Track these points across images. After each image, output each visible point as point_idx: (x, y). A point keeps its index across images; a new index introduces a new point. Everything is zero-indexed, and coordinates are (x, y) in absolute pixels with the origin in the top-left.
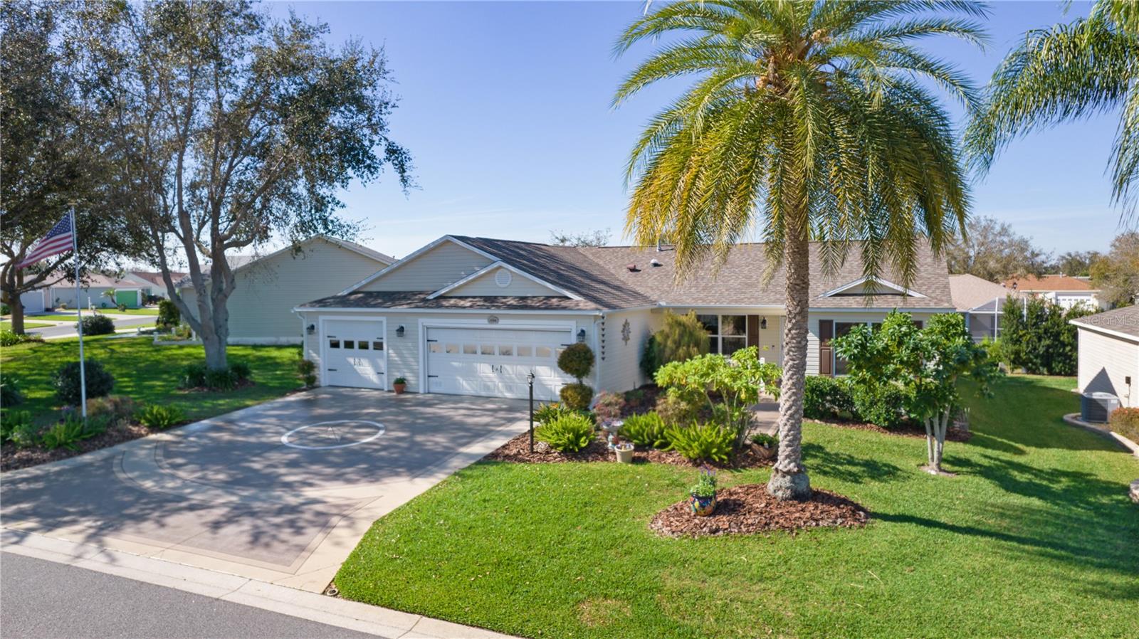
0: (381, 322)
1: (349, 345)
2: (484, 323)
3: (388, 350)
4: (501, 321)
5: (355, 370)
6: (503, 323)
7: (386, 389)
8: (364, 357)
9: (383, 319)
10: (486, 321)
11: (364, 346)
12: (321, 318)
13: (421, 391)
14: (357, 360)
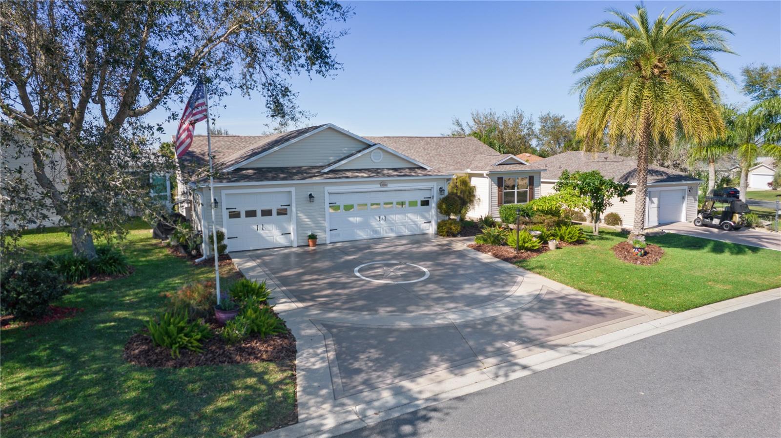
0: (290, 192)
1: (251, 214)
2: (376, 187)
3: (297, 213)
4: (389, 185)
5: (260, 235)
6: (391, 186)
7: (295, 245)
8: (269, 223)
9: (293, 189)
10: (379, 186)
11: (267, 213)
12: (224, 192)
13: (328, 242)
14: (259, 226)
